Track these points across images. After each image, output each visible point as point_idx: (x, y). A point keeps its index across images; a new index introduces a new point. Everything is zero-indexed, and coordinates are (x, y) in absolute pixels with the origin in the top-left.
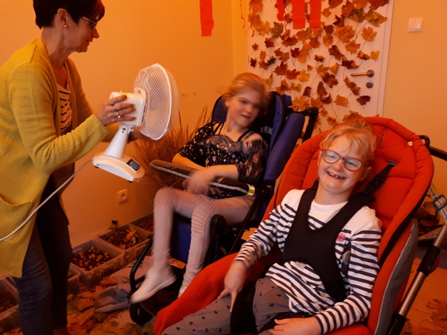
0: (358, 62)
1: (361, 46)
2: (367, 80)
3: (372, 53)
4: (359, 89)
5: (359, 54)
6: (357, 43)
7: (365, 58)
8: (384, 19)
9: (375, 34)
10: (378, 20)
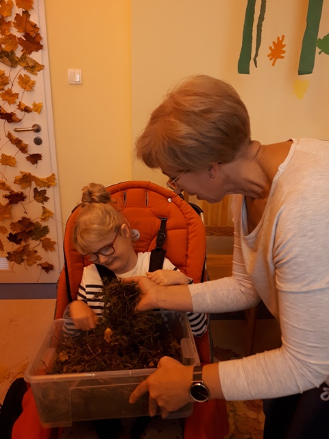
0: (19, 114)
1: (20, 96)
2: (34, 135)
3: (35, 105)
4: (26, 146)
5: (19, 106)
6: (14, 93)
7: (27, 110)
8: (41, 67)
9: (34, 83)
10: (34, 67)
